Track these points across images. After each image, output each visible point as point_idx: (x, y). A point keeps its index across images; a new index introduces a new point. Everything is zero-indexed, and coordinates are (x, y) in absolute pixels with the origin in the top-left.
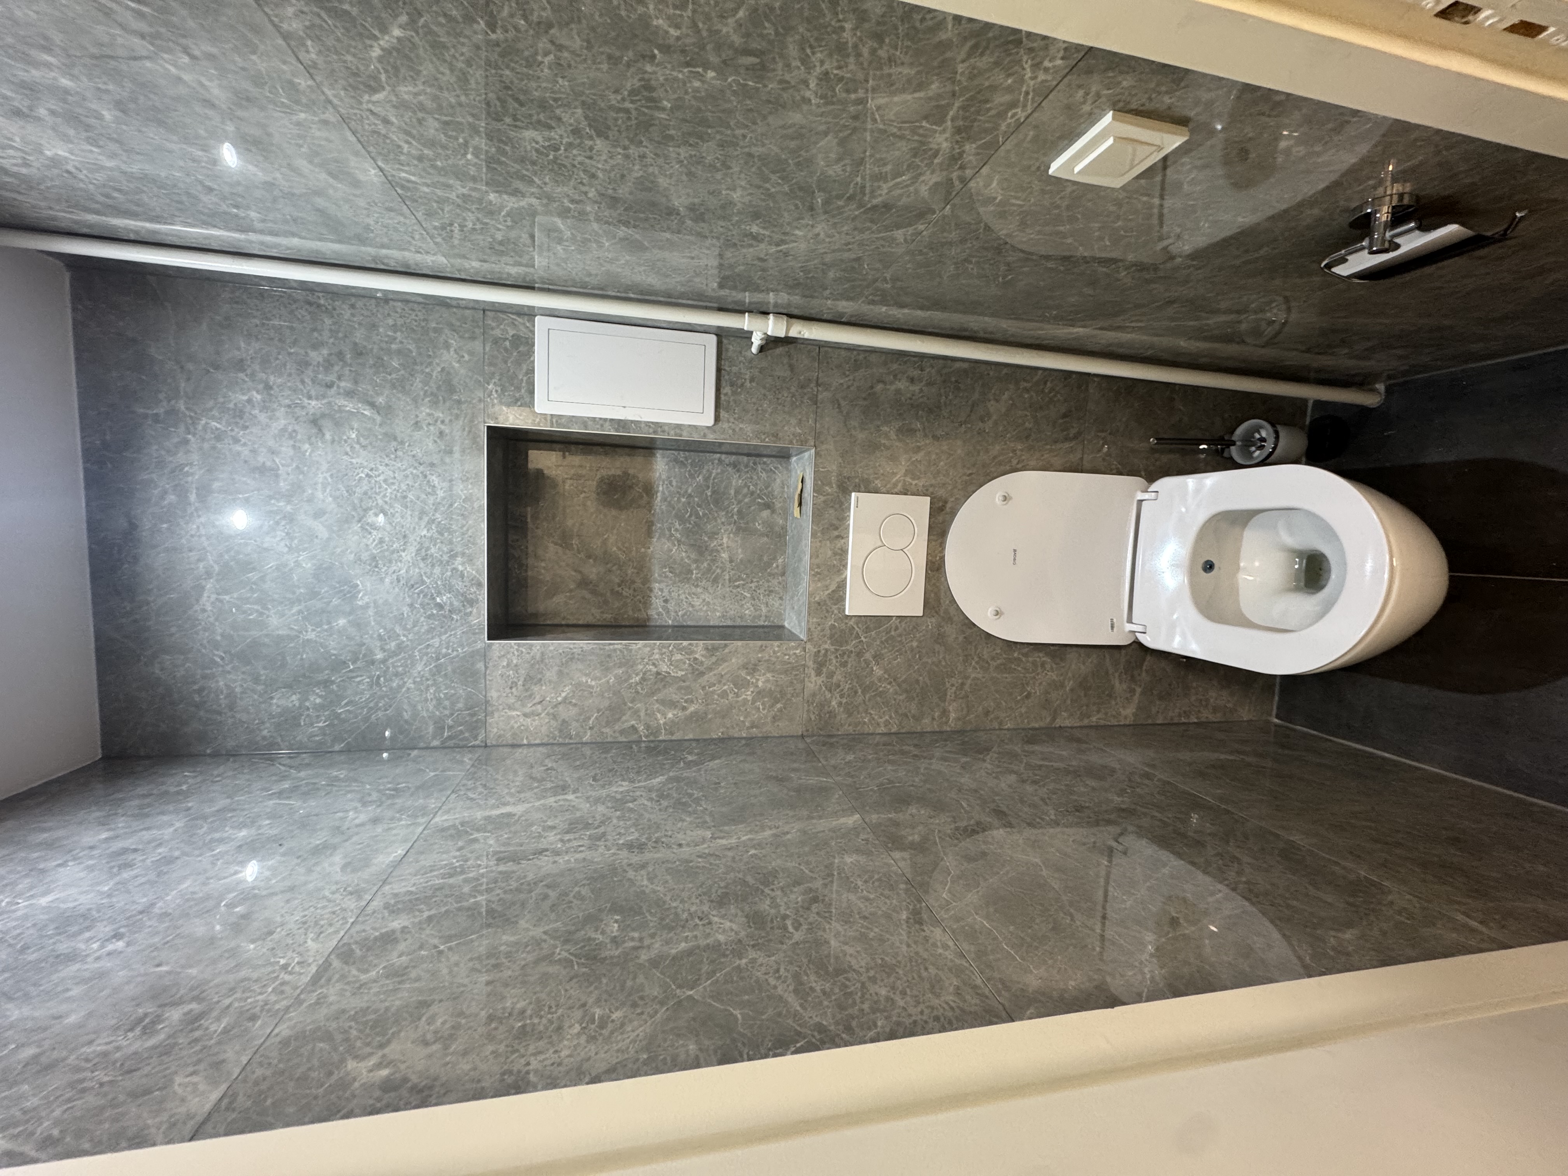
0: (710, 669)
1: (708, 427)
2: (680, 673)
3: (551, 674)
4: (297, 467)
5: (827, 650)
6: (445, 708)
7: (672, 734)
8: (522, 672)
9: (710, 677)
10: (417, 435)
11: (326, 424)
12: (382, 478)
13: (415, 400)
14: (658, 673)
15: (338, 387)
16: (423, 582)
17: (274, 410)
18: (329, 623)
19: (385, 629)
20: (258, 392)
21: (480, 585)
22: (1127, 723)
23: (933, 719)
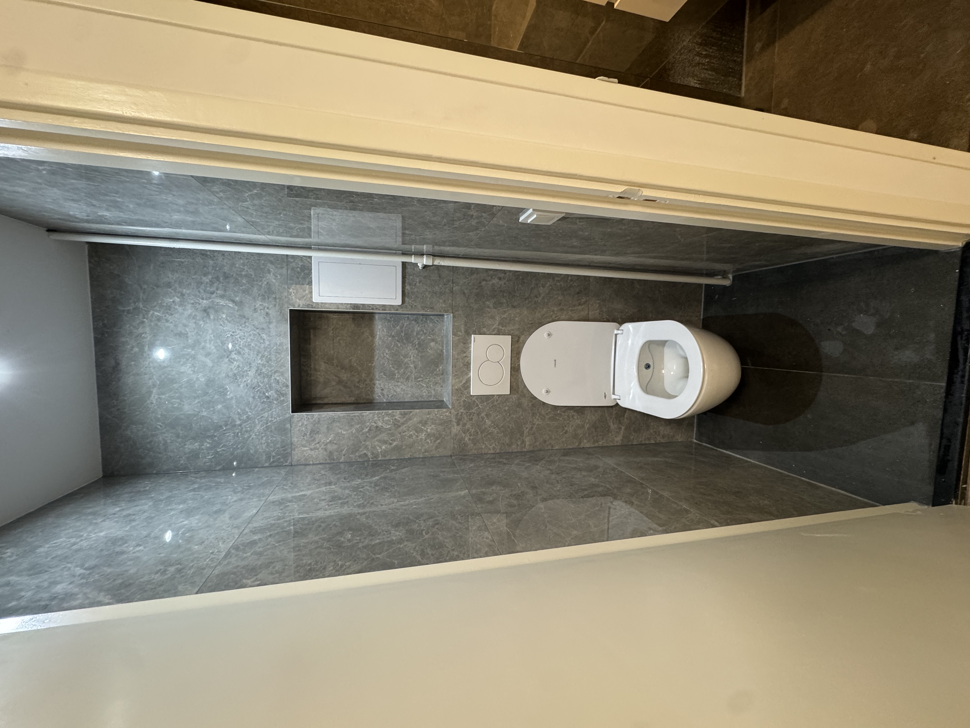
0: (403, 424)
1: (399, 306)
2: (388, 427)
3: (324, 429)
4: (197, 332)
5: (462, 413)
6: (271, 447)
7: (385, 457)
8: (309, 428)
9: (403, 428)
10: (255, 315)
11: (211, 311)
12: (238, 336)
13: (254, 298)
14: (377, 427)
15: (217, 293)
16: (259, 386)
17: (185, 306)
18: (213, 407)
19: (241, 409)
20: (178, 297)
21: (287, 386)
22: (618, 444)
23: (518, 445)
